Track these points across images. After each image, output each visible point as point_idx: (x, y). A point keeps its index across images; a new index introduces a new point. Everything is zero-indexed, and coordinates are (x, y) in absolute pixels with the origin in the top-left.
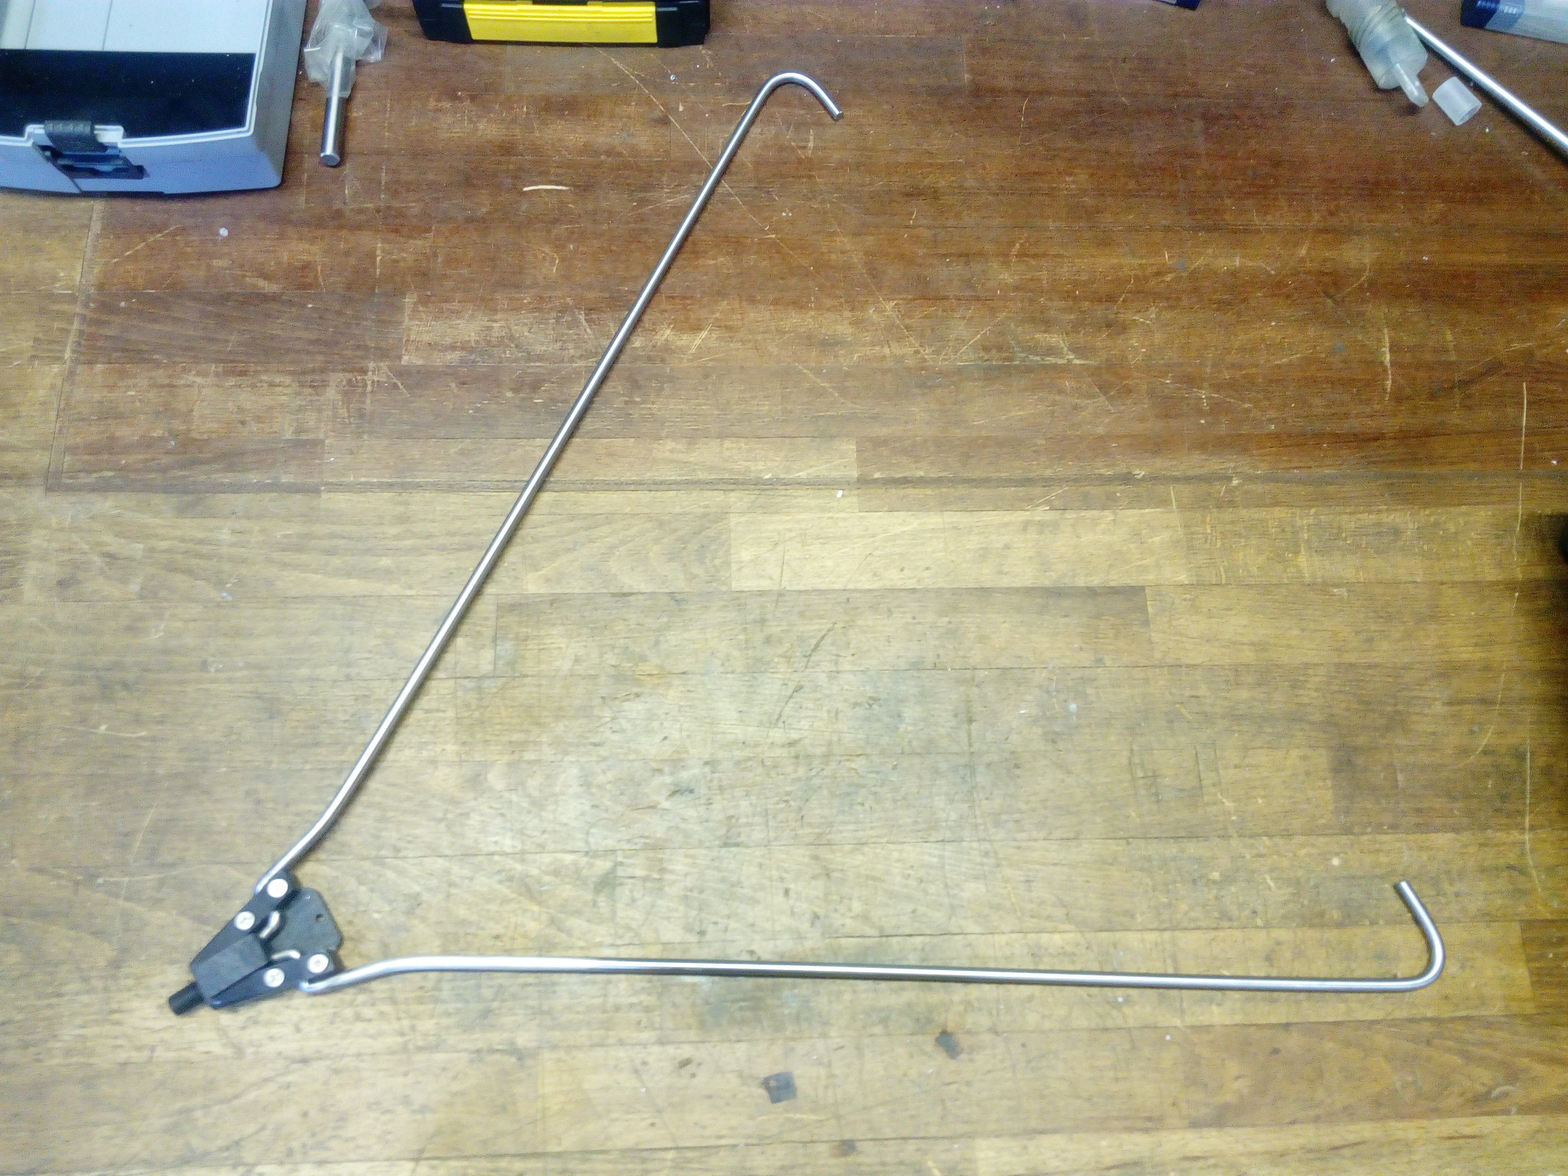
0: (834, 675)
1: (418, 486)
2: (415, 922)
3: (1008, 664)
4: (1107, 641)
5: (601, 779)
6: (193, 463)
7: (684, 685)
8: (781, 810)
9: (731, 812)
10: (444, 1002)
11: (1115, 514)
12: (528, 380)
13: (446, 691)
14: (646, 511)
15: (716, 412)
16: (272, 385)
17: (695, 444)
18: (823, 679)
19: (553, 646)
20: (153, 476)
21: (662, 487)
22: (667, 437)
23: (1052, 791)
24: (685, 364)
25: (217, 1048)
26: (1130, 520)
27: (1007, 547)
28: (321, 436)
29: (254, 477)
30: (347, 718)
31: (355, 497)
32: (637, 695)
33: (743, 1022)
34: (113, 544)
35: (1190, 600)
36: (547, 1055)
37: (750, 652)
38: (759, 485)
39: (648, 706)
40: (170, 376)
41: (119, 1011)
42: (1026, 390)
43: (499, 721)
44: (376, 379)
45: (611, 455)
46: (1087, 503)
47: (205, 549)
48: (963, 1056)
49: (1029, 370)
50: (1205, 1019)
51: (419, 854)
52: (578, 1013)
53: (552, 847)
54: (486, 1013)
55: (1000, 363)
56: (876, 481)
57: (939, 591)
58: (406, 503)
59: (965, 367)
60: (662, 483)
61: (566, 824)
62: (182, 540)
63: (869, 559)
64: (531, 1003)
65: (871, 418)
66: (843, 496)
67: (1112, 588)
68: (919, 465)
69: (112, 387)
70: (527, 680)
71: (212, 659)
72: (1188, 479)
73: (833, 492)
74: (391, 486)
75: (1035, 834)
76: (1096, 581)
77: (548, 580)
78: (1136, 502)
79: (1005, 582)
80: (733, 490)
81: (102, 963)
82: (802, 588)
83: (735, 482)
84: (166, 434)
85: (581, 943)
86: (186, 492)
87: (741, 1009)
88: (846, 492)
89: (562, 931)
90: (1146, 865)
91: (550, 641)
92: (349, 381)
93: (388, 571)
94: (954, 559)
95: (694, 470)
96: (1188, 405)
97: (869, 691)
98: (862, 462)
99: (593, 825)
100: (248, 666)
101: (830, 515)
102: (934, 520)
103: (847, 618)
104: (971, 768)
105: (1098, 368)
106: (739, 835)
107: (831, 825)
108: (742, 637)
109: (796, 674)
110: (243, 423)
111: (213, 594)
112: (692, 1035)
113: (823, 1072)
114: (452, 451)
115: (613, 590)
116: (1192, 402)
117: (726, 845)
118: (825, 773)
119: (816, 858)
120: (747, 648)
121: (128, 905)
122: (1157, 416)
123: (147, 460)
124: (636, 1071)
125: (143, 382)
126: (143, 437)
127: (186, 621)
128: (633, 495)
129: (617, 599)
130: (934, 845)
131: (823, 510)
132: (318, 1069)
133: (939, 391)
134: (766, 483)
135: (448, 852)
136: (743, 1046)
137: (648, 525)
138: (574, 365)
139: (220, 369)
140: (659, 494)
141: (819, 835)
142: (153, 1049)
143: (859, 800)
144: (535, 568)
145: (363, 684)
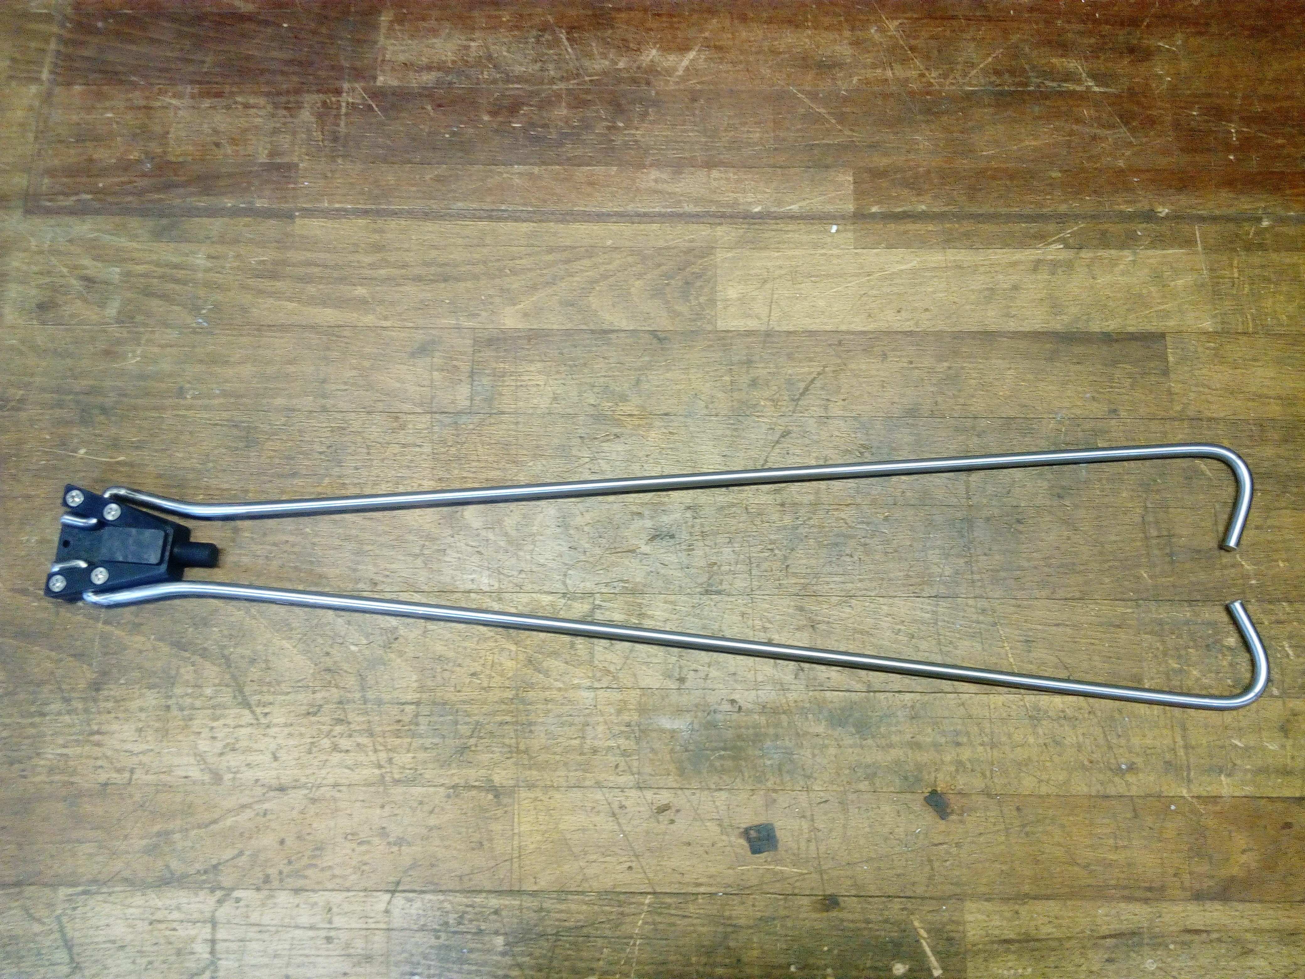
0: (824, 420)
1: (394, 214)
2: (393, 656)
3: (1012, 414)
4: (1124, 391)
5: (579, 520)
6: (168, 187)
7: (665, 427)
8: (766, 559)
9: (714, 559)
10: (421, 736)
11: (1135, 254)
12: (506, 102)
13: (423, 426)
14: (628, 244)
15: (703, 140)
16: (246, 106)
17: (681, 173)
18: (812, 425)
19: (530, 383)
20: (130, 198)
21: (644, 219)
22: (651, 166)
23: (1058, 548)
24: (671, 87)
25: (195, 773)
26: (1151, 261)
27: (1015, 288)
28: (296, 160)
29: (228, 202)
30: (324, 449)
31: (329, 224)
32: (617, 436)
33: (723, 771)
34: (92, 267)
35: (1214, 349)
36: (524, 794)
37: (736, 395)
38: (748, 217)
39: (628, 447)
40: (147, 98)
41: (98, 732)
42: (1040, 118)
43: (476, 458)
44: (350, 100)
45: (591, 184)
46: (1104, 241)
47: (180, 274)
48: (954, 817)
49: (1045, 96)
50: (1213, 790)
51: (397, 589)
52: (555, 753)
53: (528, 587)
54: (464, 749)
55: (1012, 89)
56: (873, 216)
57: (939, 335)
58: (382, 231)
59: (973, 93)
60: (645, 215)
61: (542, 565)
62: (158, 264)
63: (864, 299)
64: (507, 741)
65: (870, 146)
66: (837, 231)
67: (1132, 334)
68: (921, 198)
69: (90, 109)
70: (504, 418)
71: (188, 385)
72: (1215, 219)
73: (827, 227)
74: (366, 212)
75: (1036, 593)
76: (1112, 325)
77: (526, 315)
78: (1159, 241)
79: (1012, 325)
80: (720, 224)
81: (82, 685)
82: (792, 329)
83: (723, 216)
84: (143, 156)
85: (559, 685)
86: (162, 215)
87: (721, 757)
88: (841, 227)
89: (539, 672)
90: (1157, 628)
91: (527, 378)
92: (324, 103)
93: (364, 302)
94: (956, 300)
95: (680, 202)
96: (1215, 139)
97: (861, 438)
98: (859, 193)
99: (571, 567)
100: (224, 394)
101: (823, 251)
102: (936, 258)
103: (839, 361)
104: (969, 522)
105: (1120, 96)
106: (721, 582)
107: (817, 576)
108: (727, 378)
109: (783, 418)
110: (217, 145)
111: (189, 320)
112: (671, 781)
113: (805, 825)
114: (428, 177)
115: (592, 327)
116: (1221, 135)
117: (707, 592)
118: (812, 522)
119: (801, 609)
120: (732, 390)
121: (108, 628)
122: (1182, 150)
123: (123, 183)
124: (614, 815)
125: (121, 104)
126: (119, 160)
127: (162, 346)
128: (614, 227)
129: (597, 336)
130: (927, 601)
131: (815, 246)
132: (296, 797)
133: (945, 118)
134: (754, 216)
135: (426, 588)
136: (724, 795)
137: (630, 259)
138: (555, 87)
139: (195, 91)
140: (642, 227)
141: (805, 586)
142: (132, 771)
143: (848, 552)
144: (513, 301)
145: (339, 416)
